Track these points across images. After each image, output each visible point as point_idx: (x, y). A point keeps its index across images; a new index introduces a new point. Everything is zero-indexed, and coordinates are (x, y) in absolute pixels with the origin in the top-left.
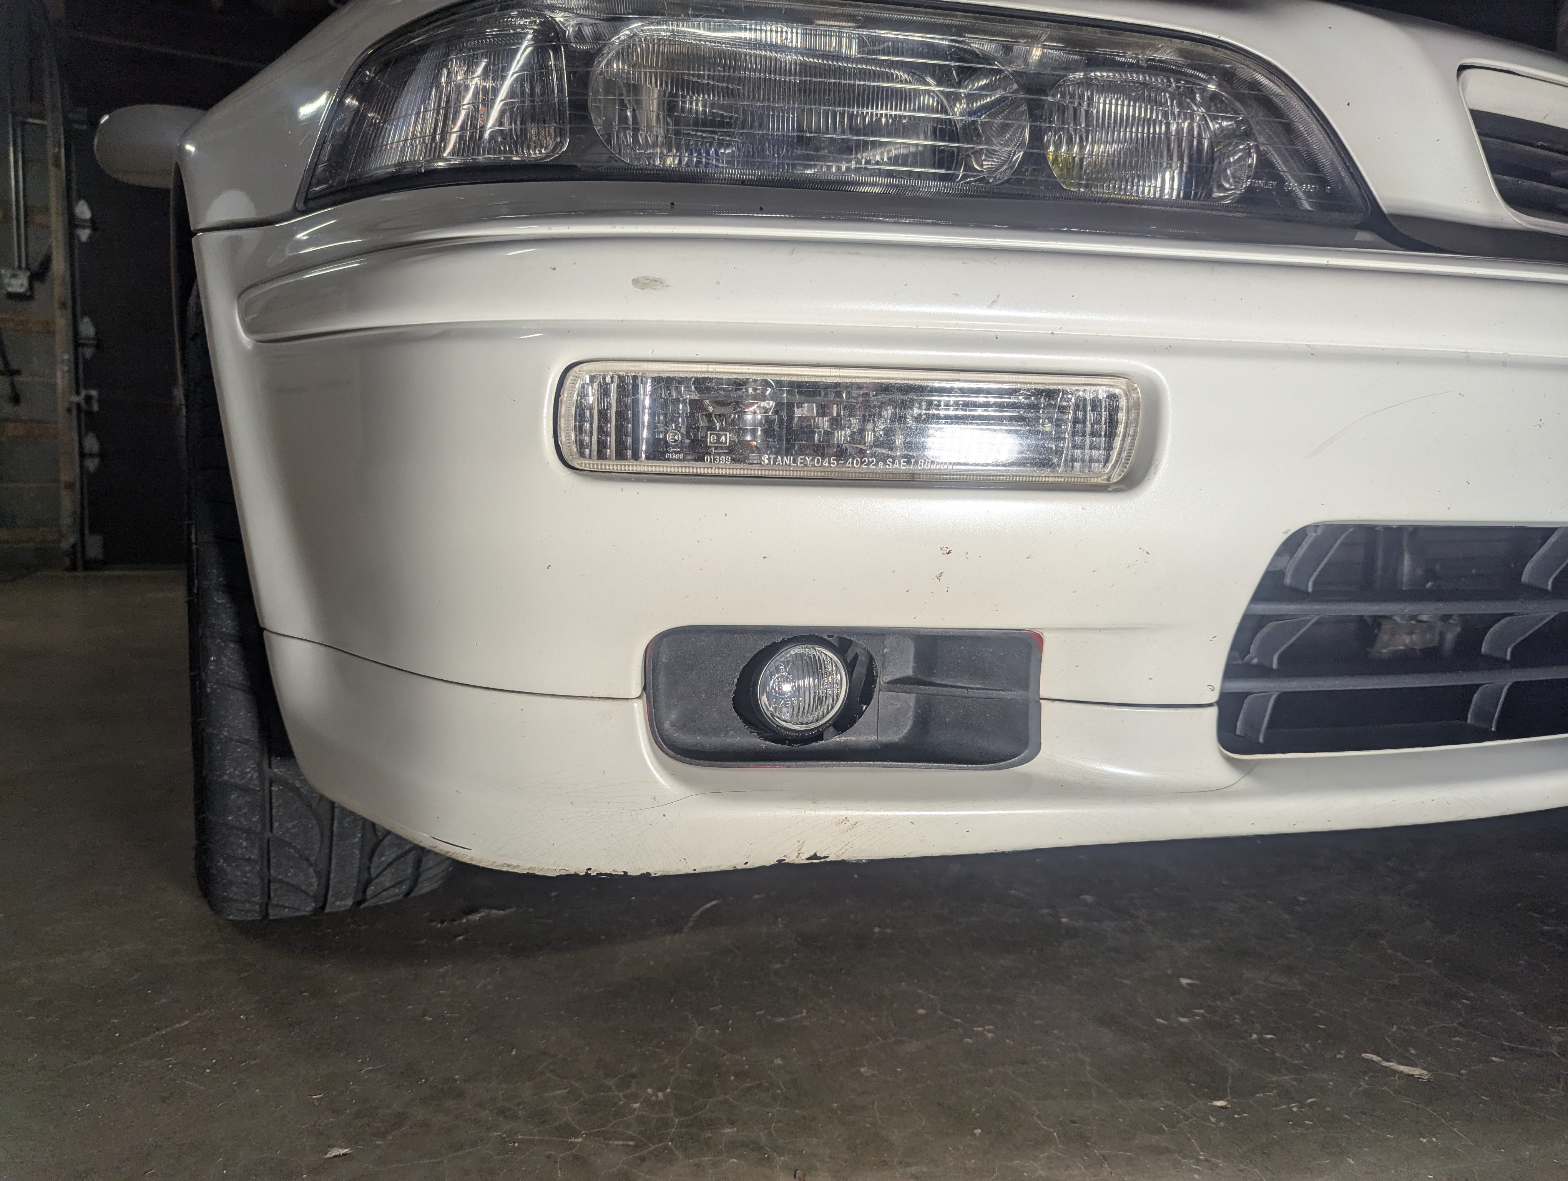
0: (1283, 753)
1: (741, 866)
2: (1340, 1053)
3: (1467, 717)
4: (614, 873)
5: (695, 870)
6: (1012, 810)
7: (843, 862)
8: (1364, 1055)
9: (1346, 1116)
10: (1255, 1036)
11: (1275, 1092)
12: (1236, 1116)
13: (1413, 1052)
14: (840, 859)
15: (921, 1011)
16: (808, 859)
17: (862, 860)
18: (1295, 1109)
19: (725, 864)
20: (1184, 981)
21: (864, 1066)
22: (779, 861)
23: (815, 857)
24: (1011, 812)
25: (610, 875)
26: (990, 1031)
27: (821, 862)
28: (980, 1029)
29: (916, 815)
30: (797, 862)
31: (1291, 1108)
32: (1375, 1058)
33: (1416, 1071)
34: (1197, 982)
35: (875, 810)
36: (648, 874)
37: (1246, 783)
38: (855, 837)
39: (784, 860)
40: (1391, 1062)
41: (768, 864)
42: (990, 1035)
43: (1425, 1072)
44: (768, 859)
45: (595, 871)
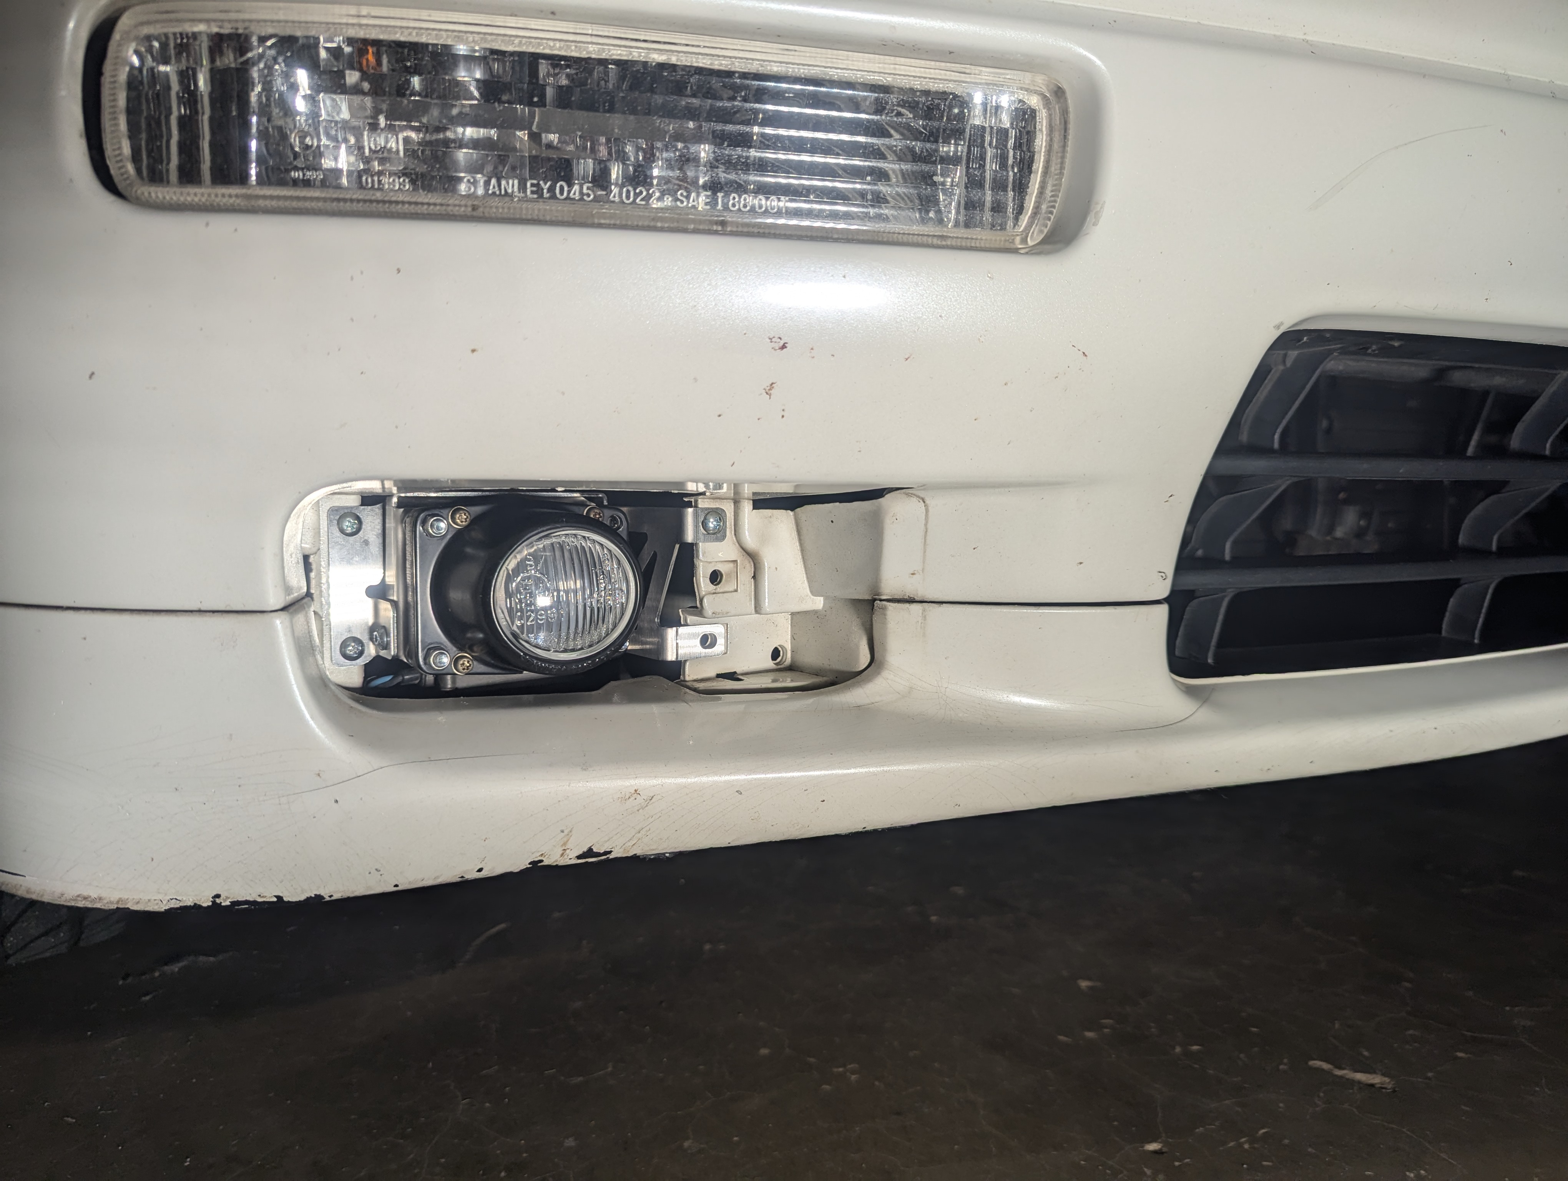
0: (1243, 674)
1: (473, 875)
2: (1282, 1063)
3: (1441, 628)
4: (260, 900)
5: (396, 886)
6: (888, 765)
7: (635, 858)
8: (1312, 1063)
9: (1310, 1150)
10: (1178, 1049)
11: (1217, 1123)
12: (1177, 1164)
13: (1366, 1053)
14: (630, 854)
15: (764, 1051)
16: (579, 857)
17: (664, 854)
18: (1246, 1146)
19: (447, 874)
20: (1084, 984)
21: (687, 1139)
22: (534, 863)
23: (590, 853)
24: (886, 768)
25: (255, 903)
26: (853, 1073)
27: (601, 861)
28: (841, 1069)
29: (745, 780)
30: (562, 862)
31: (1241, 1145)
32: (1325, 1066)
33: (1376, 1079)
34: (1098, 984)
35: (682, 776)
36: (319, 897)
37: (1204, 715)
38: (651, 820)
39: (541, 861)
40: (1344, 1069)
41: (516, 869)
42: (853, 1077)
43: (1387, 1080)
44: (518, 863)
45: (227, 898)
